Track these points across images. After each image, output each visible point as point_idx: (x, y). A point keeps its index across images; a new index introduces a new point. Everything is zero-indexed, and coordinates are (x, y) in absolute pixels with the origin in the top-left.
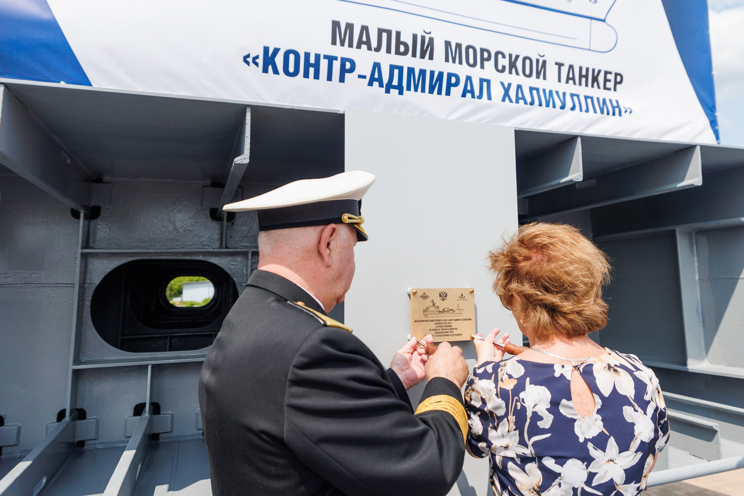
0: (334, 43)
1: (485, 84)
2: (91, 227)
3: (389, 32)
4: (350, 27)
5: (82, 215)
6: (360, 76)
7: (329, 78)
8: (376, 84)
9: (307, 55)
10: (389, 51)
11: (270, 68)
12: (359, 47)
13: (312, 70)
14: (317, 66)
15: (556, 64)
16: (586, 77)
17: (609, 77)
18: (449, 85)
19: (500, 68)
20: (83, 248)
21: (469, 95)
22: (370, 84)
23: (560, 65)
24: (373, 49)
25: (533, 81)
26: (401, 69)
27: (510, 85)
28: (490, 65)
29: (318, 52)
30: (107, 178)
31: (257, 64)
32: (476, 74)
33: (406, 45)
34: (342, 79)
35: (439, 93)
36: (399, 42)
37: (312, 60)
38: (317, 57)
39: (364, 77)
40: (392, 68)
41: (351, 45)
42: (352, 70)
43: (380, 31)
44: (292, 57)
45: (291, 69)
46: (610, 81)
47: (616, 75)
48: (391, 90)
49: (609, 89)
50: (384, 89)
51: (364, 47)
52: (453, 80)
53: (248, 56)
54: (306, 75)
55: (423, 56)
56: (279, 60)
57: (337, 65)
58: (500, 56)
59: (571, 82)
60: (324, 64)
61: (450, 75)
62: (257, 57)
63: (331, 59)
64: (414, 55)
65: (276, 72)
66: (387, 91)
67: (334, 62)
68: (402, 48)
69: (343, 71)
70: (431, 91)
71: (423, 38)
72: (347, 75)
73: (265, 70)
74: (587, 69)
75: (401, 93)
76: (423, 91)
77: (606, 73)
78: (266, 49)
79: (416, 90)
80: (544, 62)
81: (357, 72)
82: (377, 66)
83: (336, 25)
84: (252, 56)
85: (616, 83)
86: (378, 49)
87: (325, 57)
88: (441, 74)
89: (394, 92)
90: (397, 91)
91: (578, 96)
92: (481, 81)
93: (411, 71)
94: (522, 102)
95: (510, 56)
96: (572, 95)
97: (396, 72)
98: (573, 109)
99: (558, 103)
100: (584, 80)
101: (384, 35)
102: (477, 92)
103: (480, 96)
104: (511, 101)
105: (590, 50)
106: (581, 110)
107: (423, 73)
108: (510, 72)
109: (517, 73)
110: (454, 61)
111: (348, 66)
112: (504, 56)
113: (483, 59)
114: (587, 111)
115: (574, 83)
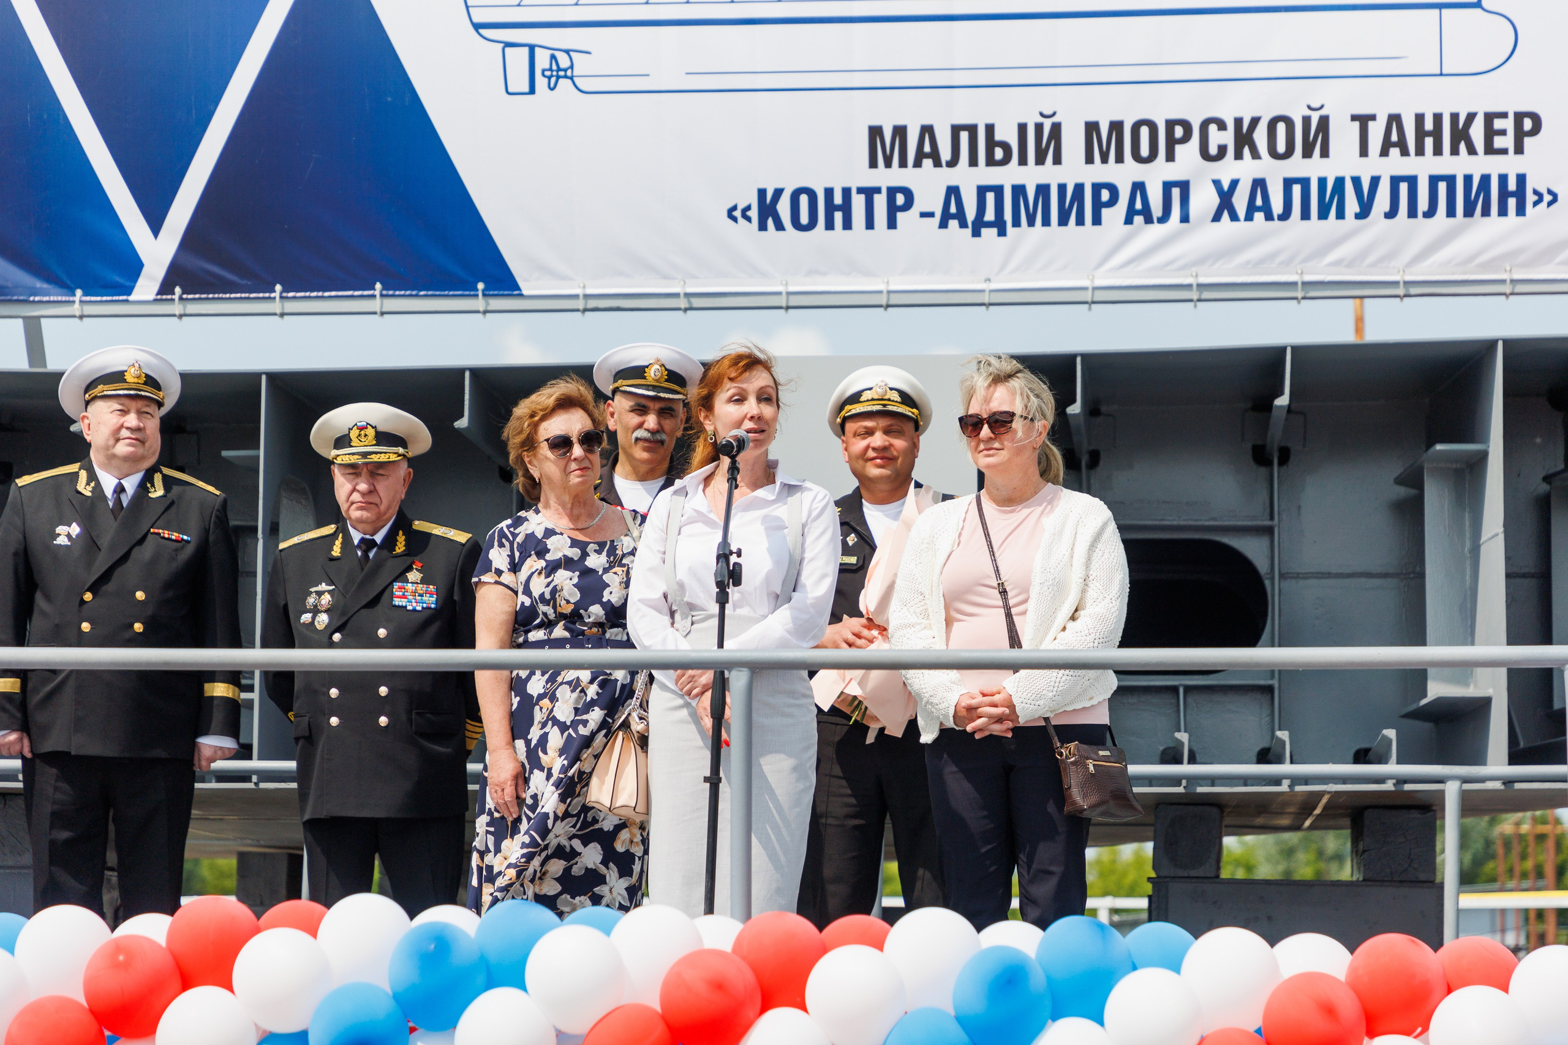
0: (873, 164)
1: (1176, 192)
3: (972, 129)
4: (900, 132)
6: (923, 215)
7: (870, 224)
8: (953, 224)
9: (829, 192)
10: (973, 162)
11: (770, 222)
12: (918, 164)
13: (838, 216)
14: (846, 208)
15: (1354, 118)
16: (1437, 134)
17: (1498, 124)
18: (1098, 206)
19: (1213, 150)
21: (1138, 219)
22: (943, 225)
23: (1363, 120)
24: (944, 163)
25: (1297, 166)
26: (998, 190)
27: (1234, 183)
28: (1188, 152)
29: (846, 185)
31: (749, 219)
32: (1156, 174)
33: (1006, 147)
34: (892, 224)
35: (1080, 222)
36: (991, 143)
37: (838, 200)
38: (846, 192)
39: (931, 215)
40: (982, 191)
41: (903, 164)
42: (908, 204)
43: (956, 130)
44: (804, 199)
45: (804, 219)
46: (1503, 132)
47: (1519, 117)
48: (984, 231)
49: (1504, 151)
50: (969, 231)
51: (928, 163)
52: (1105, 195)
53: (735, 208)
54: (830, 225)
55: (1040, 160)
56: (784, 208)
57: (880, 202)
58: (1213, 128)
59: (1395, 152)
60: (858, 202)
61: (1097, 188)
62: (749, 208)
63: (869, 193)
64: (1023, 161)
65: (780, 227)
66: (976, 233)
67: (876, 197)
68: (999, 153)
69: (893, 211)
70: (1063, 221)
71: (1039, 127)
72: (899, 215)
73: (763, 227)
74: (1438, 118)
75: (1002, 233)
76: (1046, 222)
77: (1489, 118)
78: (762, 193)
79: (1031, 223)
80: (1324, 122)
81: (918, 207)
82: (953, 192)
83: (875, 132)
84: (740, 207)
85: (1520, 136)
86: (953, 163)
87: (860, 190)
88: (1079, 188)
89: (989, 233)
90: (994, 231)
91: (1412, 181)
92: (1167, 187)
93: (1019, 191)
94: (1259, 216)
95: (1238, 122)
96: (1395, 181)
97: (990, 197)
98: (1391, 214)
99: (1352, 205)
100: (1429, 142)
101: (964, 136)
102: (1157, 210)
103: (1164, 218)
104: (1234, 217)
105: (1441, 74)
106: (1412, 213)
107: (1043, 190)
108: (1239, 156)
109: (1255, 155)
110: (1105, 159)
111: (900, 199)
112: (1222, 126)
113: (1171, 142)
114: (1430, 213)
115: (1405, 152)
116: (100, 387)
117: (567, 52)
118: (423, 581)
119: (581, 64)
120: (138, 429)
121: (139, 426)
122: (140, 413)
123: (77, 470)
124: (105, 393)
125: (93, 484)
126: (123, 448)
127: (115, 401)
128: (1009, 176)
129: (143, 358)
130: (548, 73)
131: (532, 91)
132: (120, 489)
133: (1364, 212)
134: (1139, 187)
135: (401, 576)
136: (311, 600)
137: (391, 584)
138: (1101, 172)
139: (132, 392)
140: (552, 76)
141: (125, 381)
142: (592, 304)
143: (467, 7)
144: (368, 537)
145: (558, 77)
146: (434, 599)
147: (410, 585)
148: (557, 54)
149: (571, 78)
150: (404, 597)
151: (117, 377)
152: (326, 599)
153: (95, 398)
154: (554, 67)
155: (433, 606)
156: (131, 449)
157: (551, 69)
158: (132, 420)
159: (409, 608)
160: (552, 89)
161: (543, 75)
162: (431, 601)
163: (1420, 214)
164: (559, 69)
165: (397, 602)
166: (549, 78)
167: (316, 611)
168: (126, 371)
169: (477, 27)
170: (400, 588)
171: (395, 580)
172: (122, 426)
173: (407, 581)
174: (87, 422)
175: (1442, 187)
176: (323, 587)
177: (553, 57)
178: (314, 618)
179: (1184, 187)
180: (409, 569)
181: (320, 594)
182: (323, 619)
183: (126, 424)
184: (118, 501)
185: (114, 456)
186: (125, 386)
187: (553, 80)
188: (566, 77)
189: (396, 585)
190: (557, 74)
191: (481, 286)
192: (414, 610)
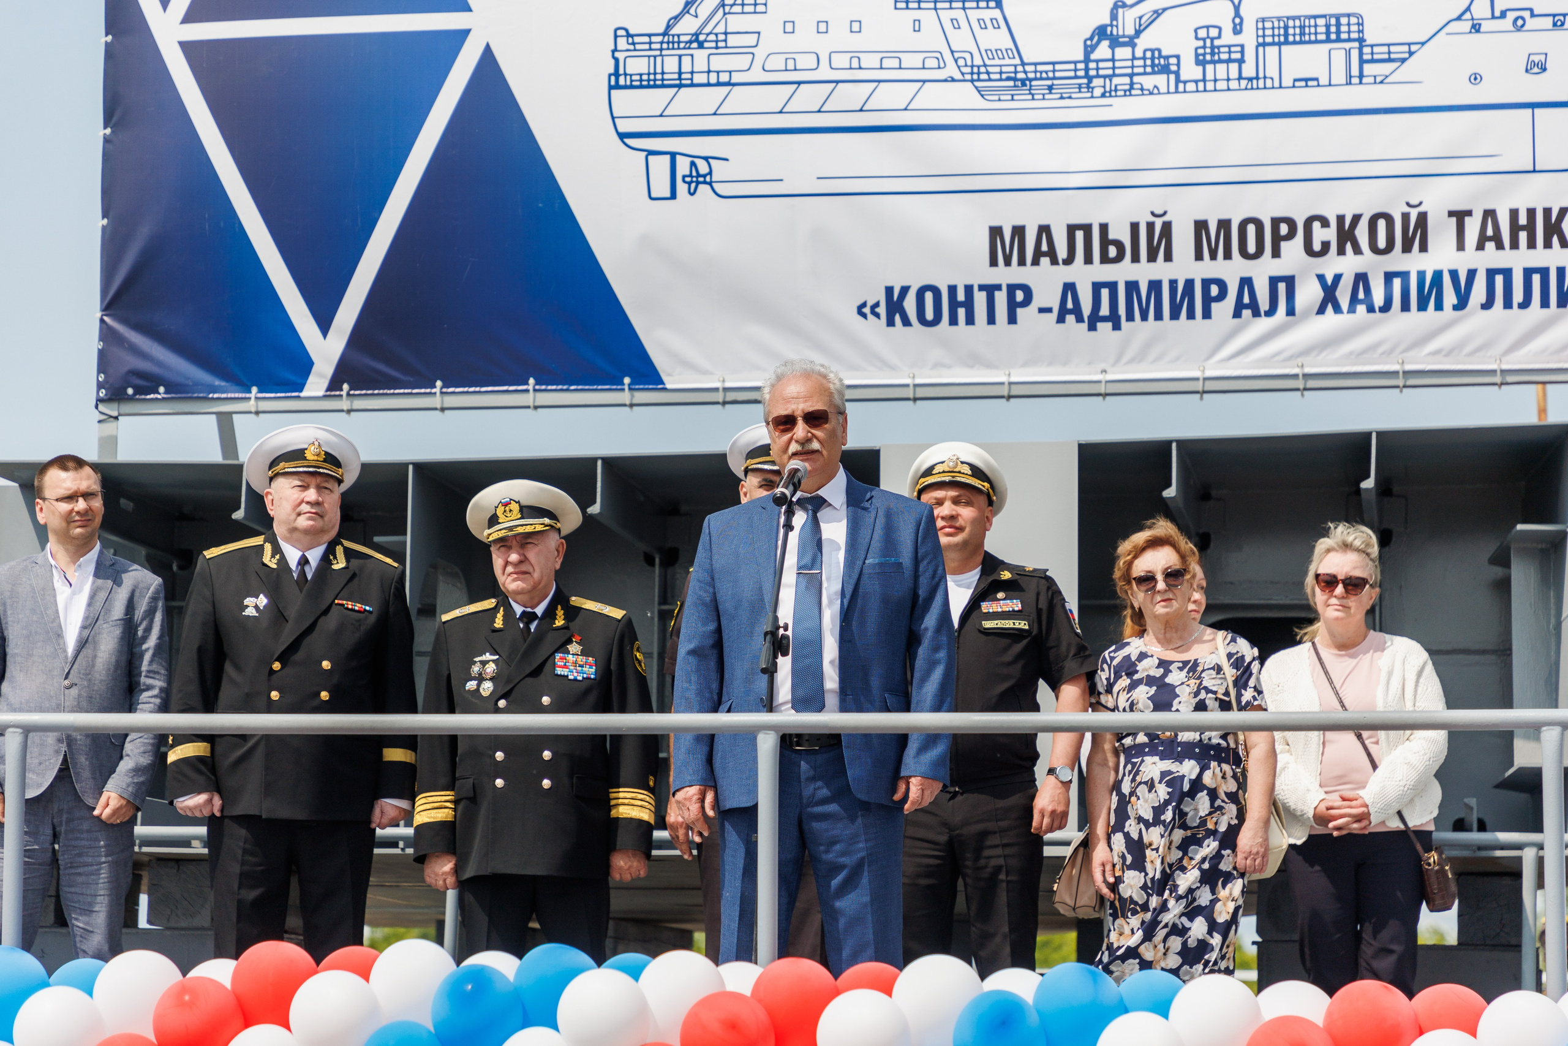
0: (994, 262)
1: (1282, 287)
2: (668, 577)
3: (1087, 229)
4: (1019, 232)
5: (657, 561)
6: (1042, 310)
7: (991, 320)
8: (1070, 318)
9: (952, 290)
10: (1088, 260)
11: (897, 318)
12: (1036, 262)
13: (961, 312)
14: (969, 304)
15: (1451, 214)
16: (1531, 228)
18: (1208, 300)
19: (1317, 247)
20: (660, 604)
21: (1247, 313)
22: (1061, 319)
23: (1460, 216)
24: (1060, 262)
25: (1397, 261)
26: (1112, 286)
27: (1338, 278)
28: (1293, 249)
29: (969, 283)
30: (684, 508)
31: (877, 315)
32: (1262, 271)
33: (1119, 245)
34: (1012, 319)
35: (1191, 315)
36: (1105, 242)
37: (961, 296)
38: (969, 289)
39: (1049, 310)
40: (1097, 287)
41: (1022, 262)
42: (1028, 300)
43: (1072, 229)
44: (929, 296)
45: (929, 315)
48: (1099, 325)
50: (1085, 326)
51: (1045, 261)
52: (1214, 290)
53: (864, 305)
54: (953, 321)
55: (1152, 258)
56: (910, 304)
57: (1001, 298)
58: (1316, 225)
59: (1490, 246)
60: (980, 298)
61: (1206, 283)
62: (877, 305)
63: (990, 290)
64: (1135, 259)
65: (906, 322)
66: (1092, 327)
67: (997, 293)
68: (1113, 252)
69: (1013, 307)
70: (1175, 315)
71: (1150, 226)
72: (1019, 311)
73: (891, 323)
74: (1531, 213)
75: (1117, 327)
76: (1159, 316)
78: (889, 290)
79: (1144, 317)
80: (1423, 218)
81: (1038, 302)
82: (1069, 288)
83: (996, 232)
84: (869, 304)
86: (1069, 261)
87: (982, 288)
88: (1189, 284)
89: (1105, 327)
90: (1109, 325)
91: (1507, 273)
92: (1274, 281)
93: (1132, 287)
94: (1361, 309)
95: (1341, 219)
96: (1491, 273)
97: (1105, 293)
98: (1488, 305)
99: (1450, 297)
100: (1523, 236)
101: (1080, 235)
102: (1264, 304)
103: (1271, 312)
104: (1337, 309)
105: (1534, 171)
106: (1508, 304)
107: (1155, 286)
108: (1341, 252)
109: (1357, 250)
110: (1213, 256)
111: (1020, 296)
112: (1325, 223)
113: (1277, 239)
114: (1525, 304)
115: (1500, 246)
116: (282, 464)
117: (706, 159)
118: (584, 653)
119: (720, 171)
120: (317, 504)
121: (318, 500)
122: (319, 488)
123: (262, 543)
124: (286, 470)
125: (277, 557)
126: (303, 522)
127: (296, 477)
128: (1122, 272)
129: (323, 436)
130: (688, 179)
131: (673, 196)
132: (304, 561)
133: (1462, 304)
134: (1246, 282)
135: (562, 647)
136: (476, 669)
137: (553, 654)
138: (1209, 269)
139: (311, 469)
140: (692, 182)
141: (305, 459)
142: (731, 396)
143: (613, 118)
144: (529, 610)
145: (698, 183)
146: (593, 670)
147: (570, 656)
148: (697, 161)
149: (710, 184)
150: (565, 667)
151: (298, 455)
152: (491, 668)
153: (277, 475)
154: (694, 173)
155: (592, 676)
156: (311, 523)
157: (691, 176)
158: (311, 494)
159: (571, 677)
160: (692, 194)
161: (684, 181)
162: (590, 671)
163: (1515, 305)
164: (699, 175)
165: (559, 671)
166: (689, 183)
167: (480, 679)
168: (306, 449)
169: (622, 136)
170: (561, 658)
171: (557, 651)
172: (302, 501)
173: (568, 653)
174: (270, 497)
175: (1536, 279)
176: (488, 656)
177: (693, 164)
178: (479, 685)
179: (1290, 281)
180: (569, 641)
181: (484, 663)
182: (487, 688)
183: (307, 499)
184: (303, 573)
185: (295, 529)
186: (306, 463)
187: (693, 185)
188: (705, 182)
189: (558, 656)
190: (697, 180)
191: (627, 380)
192: (575, 680)
